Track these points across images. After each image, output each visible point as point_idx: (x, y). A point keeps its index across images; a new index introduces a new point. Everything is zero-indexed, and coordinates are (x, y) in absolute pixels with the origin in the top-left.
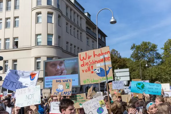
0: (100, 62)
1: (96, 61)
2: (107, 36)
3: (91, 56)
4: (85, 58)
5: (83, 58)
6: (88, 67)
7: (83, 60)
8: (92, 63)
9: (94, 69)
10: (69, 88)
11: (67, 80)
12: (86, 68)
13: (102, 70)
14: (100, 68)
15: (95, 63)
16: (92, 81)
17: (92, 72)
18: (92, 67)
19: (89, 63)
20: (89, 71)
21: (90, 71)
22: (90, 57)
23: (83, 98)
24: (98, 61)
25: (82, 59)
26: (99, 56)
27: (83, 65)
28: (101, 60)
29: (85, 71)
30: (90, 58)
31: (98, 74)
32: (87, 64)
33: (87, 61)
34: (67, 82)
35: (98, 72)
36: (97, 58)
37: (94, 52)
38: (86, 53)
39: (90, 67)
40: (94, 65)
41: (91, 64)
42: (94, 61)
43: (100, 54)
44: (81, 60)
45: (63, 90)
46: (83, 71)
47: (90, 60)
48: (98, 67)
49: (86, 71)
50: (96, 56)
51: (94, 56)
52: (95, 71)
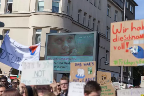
0: (139, 37)
1: (134, 37)
2: (137, 5)
3: (128, 29)
4: (119, 31)
5: (117, 30)
6: (122, 43)
7: (116, 33)
8: (129, 38)
9: (129, 46)
10: (91, 73)
11: (90, 63)
12: (119, 44)
13: (140, 49)
14: (139, 47)
15: (132, 39)
16: (125, 63)
17: (127, 51)
18: (127, 44)
19: (124, 38)
20: (122, 48)
21: (124, 48)
22: (126, 29)
23: (110, 90)
24: (137, 37)
25: (115, 31)
26: (138, 30)
27: (116, 40)
28: (141, 35)
29: (117, 49)
30: (126, 31)
31: (135, 54)
32: (121, 39)
33: (121, 35)
34: (90, 66)
35: (134, 52)
36: (136, 33)
37: (132, 23)
38: (121, 24)
39: (124, 43)
40: (130, 42)
41: (127, 40)
42: (131, 37)
43: (140, 28)
44: (114, 33)
45: (84, 76)
46: (115, 48)
47: (125, 33)
48: (136, 45)
49: (119, 48)
50: (134, 29)
51: (132, 29)
52: (132, 49)
